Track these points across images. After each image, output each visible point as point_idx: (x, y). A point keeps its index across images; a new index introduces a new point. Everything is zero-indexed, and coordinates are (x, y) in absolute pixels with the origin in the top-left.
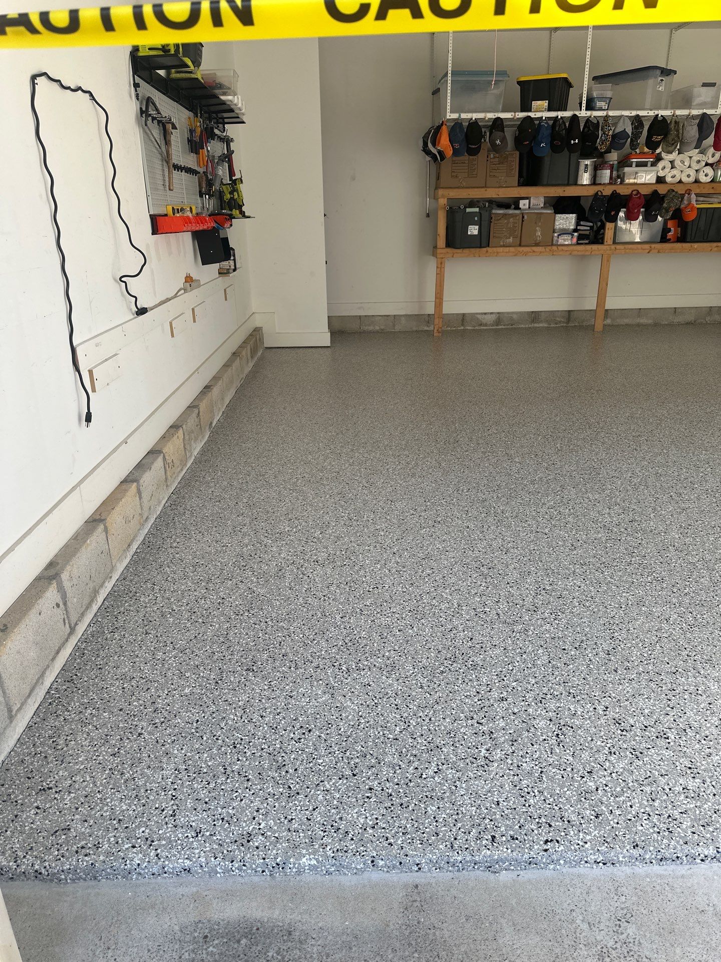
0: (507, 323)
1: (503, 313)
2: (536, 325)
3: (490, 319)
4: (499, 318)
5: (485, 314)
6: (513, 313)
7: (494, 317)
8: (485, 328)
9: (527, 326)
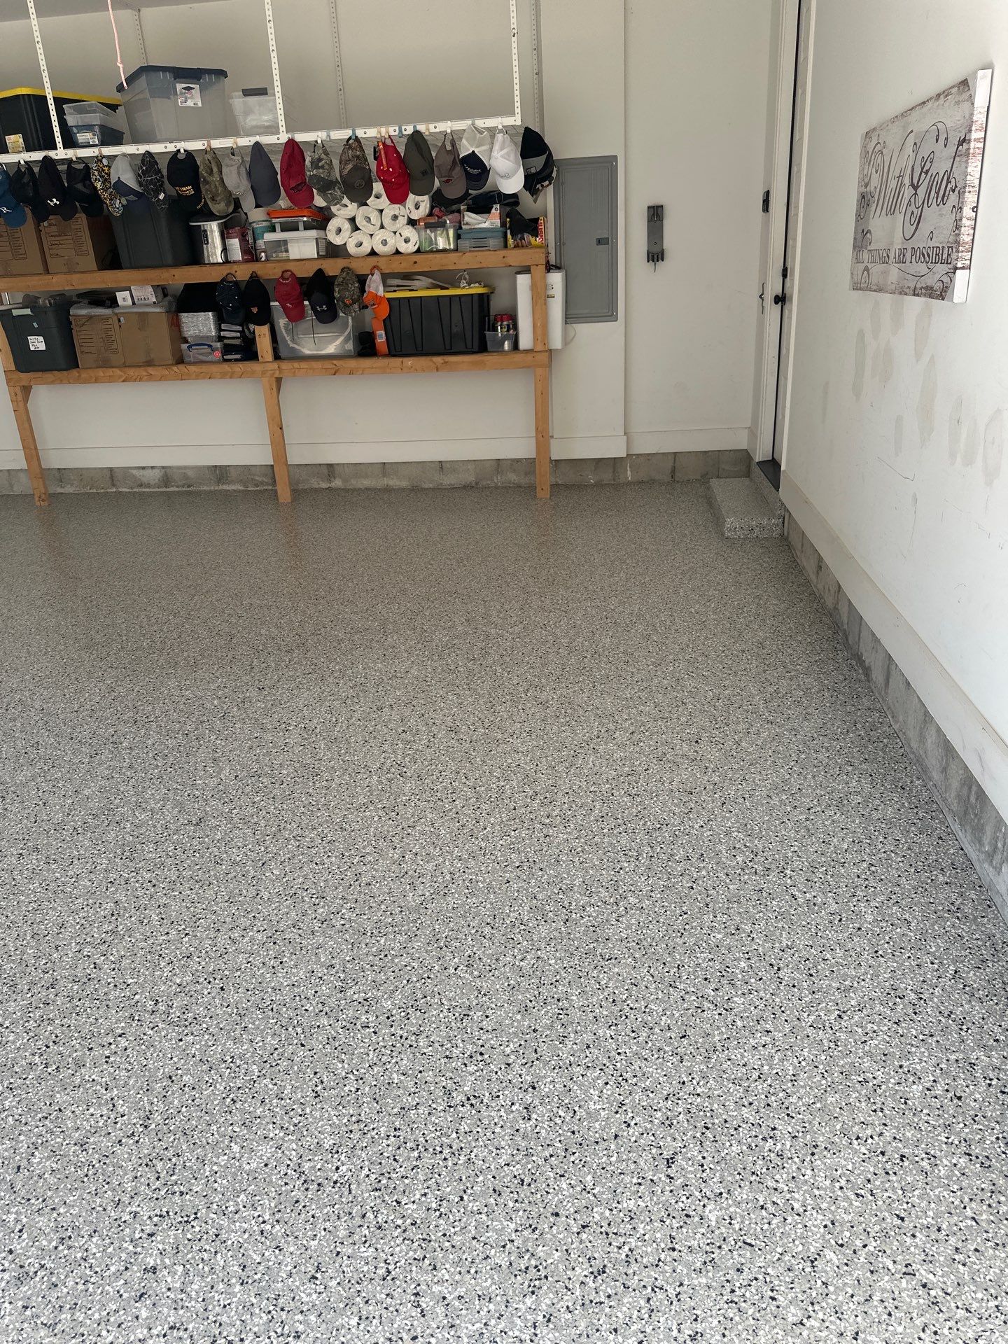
0: (180, 483)
1: (170, 467)
2: (226, 487)
3: (154, 476)
4: (166, 475)
5: (144, 468)
6: (185, 467)
7: (157, 474)
8: (148, 490)
9: (212, 488)
